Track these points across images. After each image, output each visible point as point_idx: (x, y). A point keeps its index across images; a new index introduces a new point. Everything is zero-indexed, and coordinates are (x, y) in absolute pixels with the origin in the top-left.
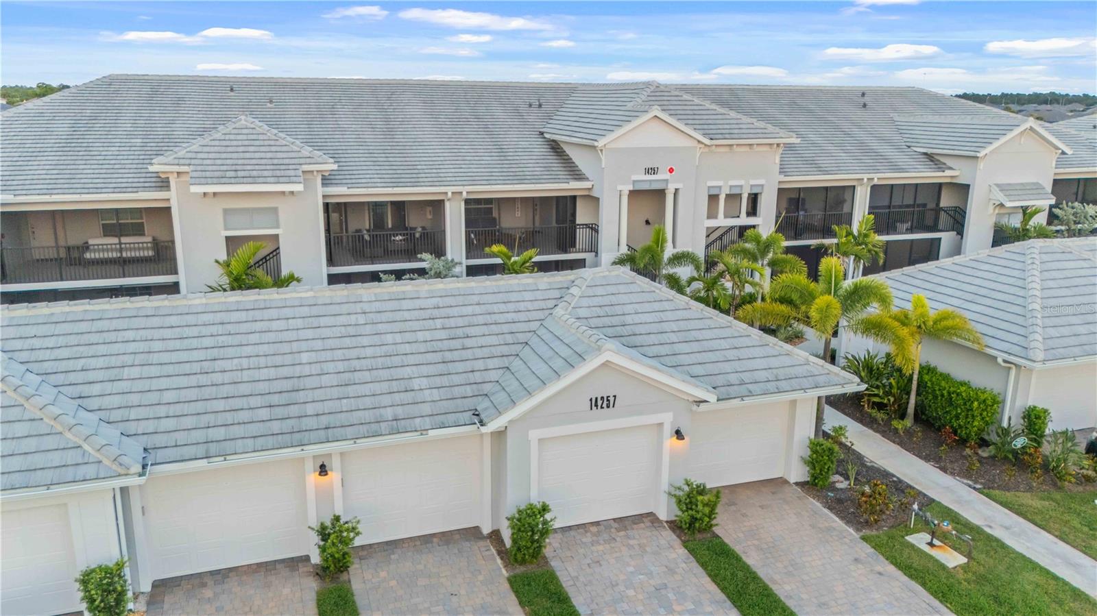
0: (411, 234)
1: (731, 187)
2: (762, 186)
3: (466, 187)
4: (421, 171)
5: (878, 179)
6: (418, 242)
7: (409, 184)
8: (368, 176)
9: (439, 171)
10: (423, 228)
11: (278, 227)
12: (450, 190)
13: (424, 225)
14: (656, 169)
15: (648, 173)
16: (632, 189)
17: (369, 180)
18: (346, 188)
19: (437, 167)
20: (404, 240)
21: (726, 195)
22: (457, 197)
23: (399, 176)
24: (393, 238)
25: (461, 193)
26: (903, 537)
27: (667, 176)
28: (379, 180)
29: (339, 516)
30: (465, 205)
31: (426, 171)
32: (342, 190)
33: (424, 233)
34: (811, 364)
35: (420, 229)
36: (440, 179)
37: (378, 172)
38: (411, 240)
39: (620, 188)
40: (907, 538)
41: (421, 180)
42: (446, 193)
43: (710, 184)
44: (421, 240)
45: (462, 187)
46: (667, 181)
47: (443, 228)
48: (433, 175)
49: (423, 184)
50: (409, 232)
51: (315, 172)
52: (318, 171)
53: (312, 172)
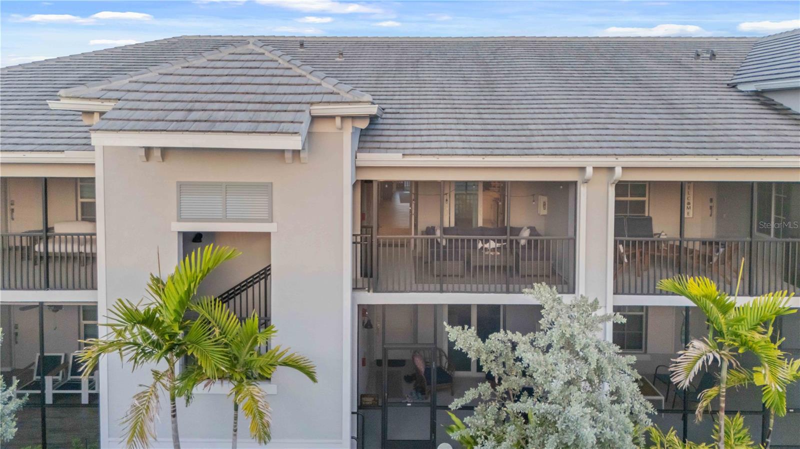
0: (511, 241)
3: (621, 159)
4: (535, 133)
6: (524, 252)
7: (513, 152)
8: (444, 138)
9: (567, 132)
10: (533, 230)
11: (270, 220)
12: (589, 163)
13: (532, 225)
17: (444, 145)
18: (401, 155)
19: (564, 127)
20: (499, 249)
22: (603, 176)
23: (497, 139)
24: (480, 245)
25: (611, 169)
28: (461, 145)
30: (617, 195)
31: (545, 132)
32: (394, 158)
33: (536, 241)
35: (526, 233)
36: (570, 144)
37: (462, 133)
38: (511, 248)
41: (534, 145)
42: (583, 169)
44: (530, 248)
45: (613, 159)
47: (571, 234)
48: (558, 138)
49: (538, 151)
50: (508, 237)
51: (338, 120)
52: (343, 118)
53: (333, 117)
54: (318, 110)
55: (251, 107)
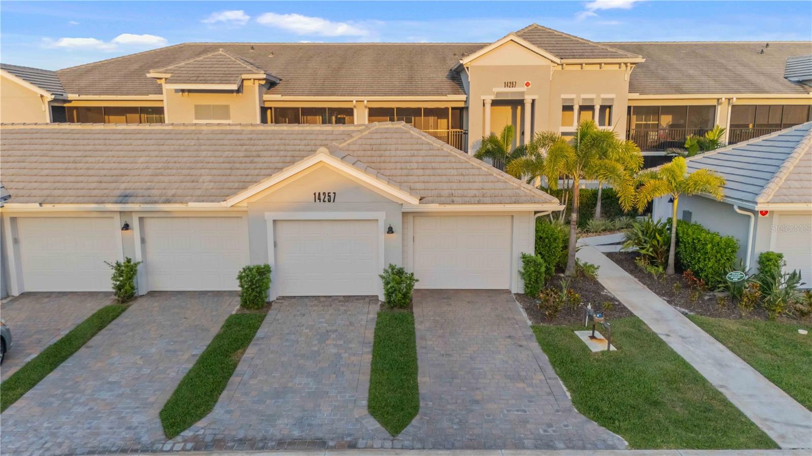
1: (584, 99)
2: (612, 100)
3: (366, 97)
5: (737, 99)
8: (302, 90)
9: (354, 88)
12: (355, 99)
14: (514, 83)
15: (507, 86)
16: (493, 99)
18: (281, 95)
19: (356, 86)
21: (580, 106)
22: (361, 105)
25: (363, 101)
26: (573, 331)
27: (524, 89)
29: (130, 259)
31: (345, 89)
32: (277, 97)
34: (522, 189)
36: (351, 93)
39: (483, 97)
40: (576, 332)
43: (564, 96)
45: (363, 97)
46: (523, 93)
48: (348, 90)
49: (336, 95)
51: (252, 80)
52: (254, 79)
53: (250, 79)
54: (244, 76)
55: (220, 75)
